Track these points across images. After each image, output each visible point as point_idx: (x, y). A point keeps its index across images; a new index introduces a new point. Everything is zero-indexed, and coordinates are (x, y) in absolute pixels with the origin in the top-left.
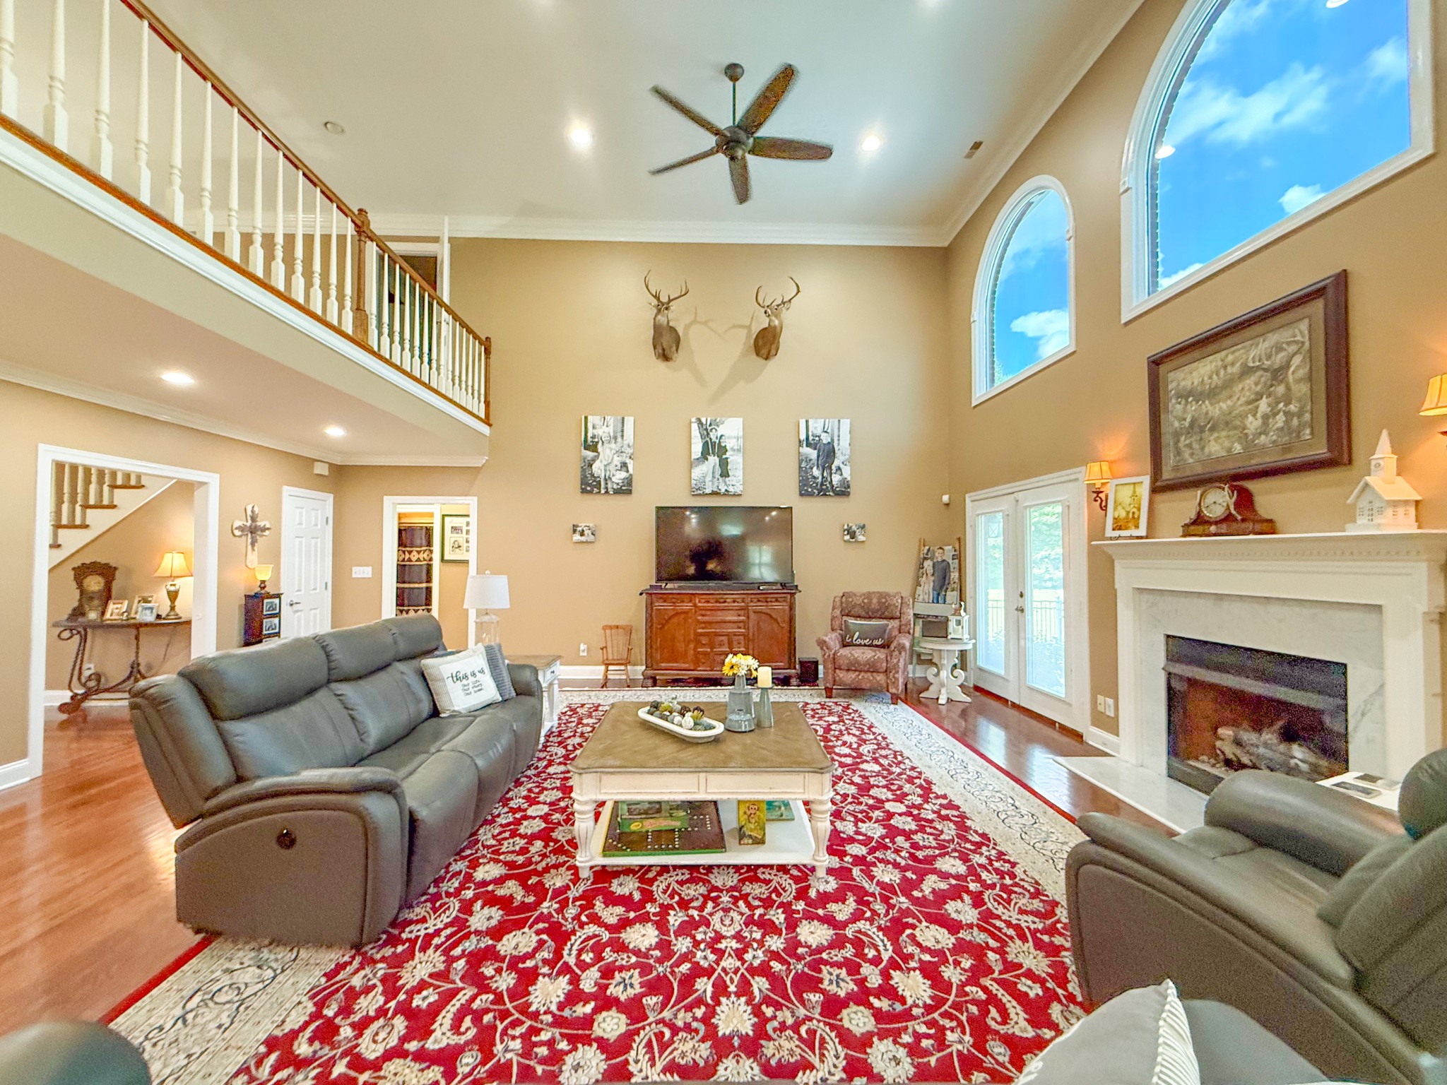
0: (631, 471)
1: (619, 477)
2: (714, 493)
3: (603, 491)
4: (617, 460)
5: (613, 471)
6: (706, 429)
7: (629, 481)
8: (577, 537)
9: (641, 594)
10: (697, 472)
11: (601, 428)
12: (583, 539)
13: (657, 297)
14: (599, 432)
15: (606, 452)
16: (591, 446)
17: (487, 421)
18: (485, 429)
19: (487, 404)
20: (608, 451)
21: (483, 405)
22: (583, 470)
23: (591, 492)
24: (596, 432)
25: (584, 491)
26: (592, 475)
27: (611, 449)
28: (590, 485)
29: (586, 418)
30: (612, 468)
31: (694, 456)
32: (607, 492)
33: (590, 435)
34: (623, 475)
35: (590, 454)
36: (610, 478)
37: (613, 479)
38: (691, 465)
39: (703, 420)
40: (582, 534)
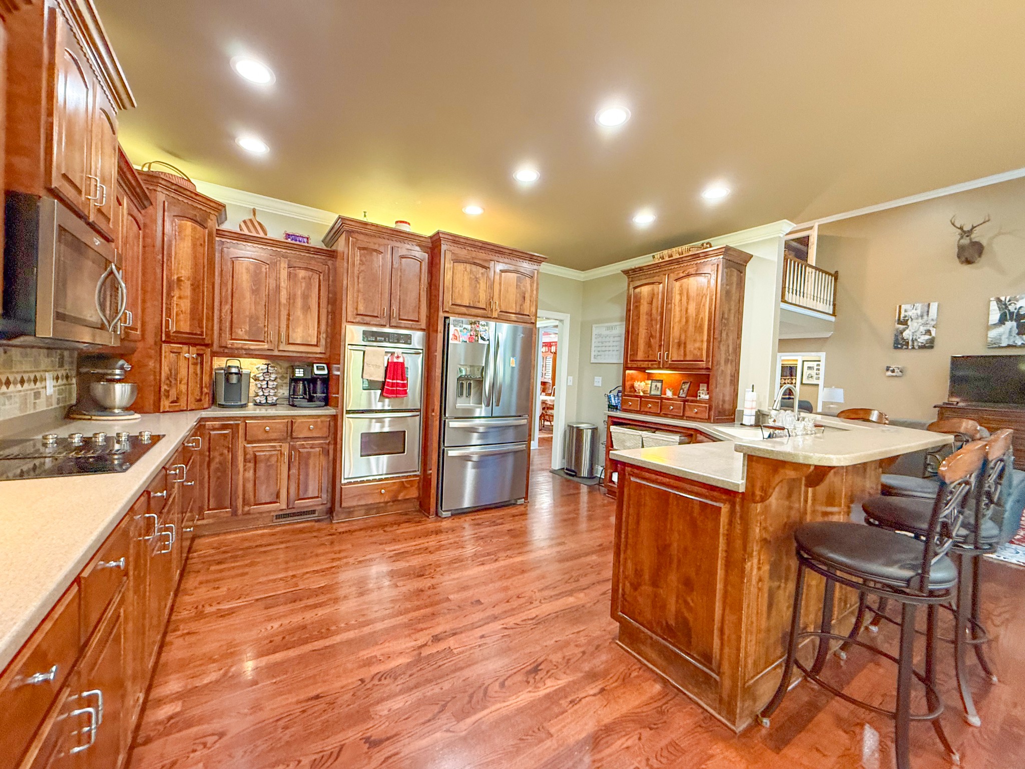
0: (933, 334)
1: (923, 339)
2: (1009, 346)
3: (910, 347)
4: (922, 329)
5: (918, 336)
6: (1005, 304)
7: (932, 341)
8: (889, 373)
9: (935, 407)
10: (993, 334)
11: (909, 311)
12: (894, 374)
13: (961, 228)
14: (910, 313)
15: (913, 325)
16: (904, 322)
17: (834, 314)
18: (833, 319)
19: (834, 305)
20: (915, 324)
21: (832, 307)
22: (896, 336)
23: (901, 348)
24: (906, 314)
25: (896, 348)
26: (903, 339)
27: (918, 323)
28: (900, 343)
29: (900, 307)
30: (918, 334)
31: (991, 323)
32: (913, 348)
33: (902, 316)
34: (927, 337)
35: (901, 327)
36: (916, 340)
37: (919, 340)
38: (989, 328)
39: (1003, 299)
40: (893, 371)
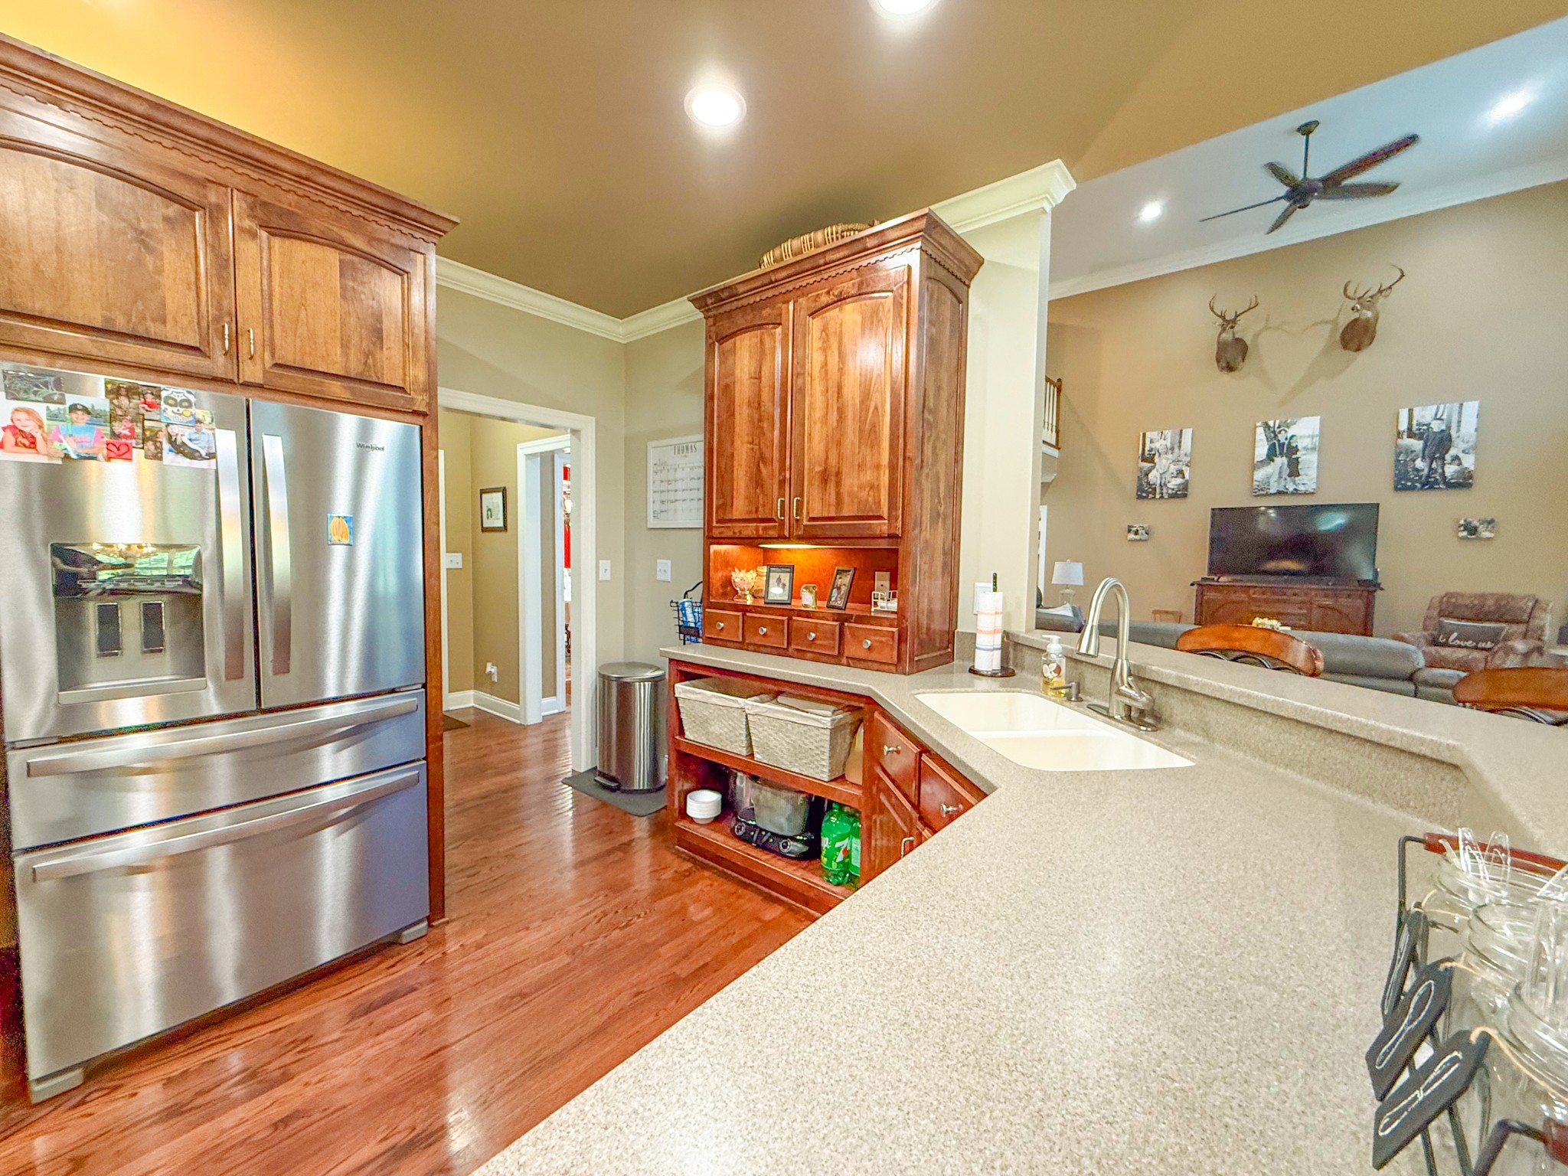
0: (1187, 476)
1: (1175, 483)
2: (1279, 493)
3: (1158, 496)
4: (1173, 469)
5: (1168, 478)
6: (1274, 432)
7: (1185, 486)
8: (1132, 536)
9: (1192, 585)
10: (1259, 475)
11: (1158, 441)
12: (1137, 537)
13: (1222, 317)
14: (1157, 445)
15: (1162, 463)
16: (1150, 459)
17: (1057, 447)
18: (1055, 453)
19: (1057, 432)
20: (1164, 461)
21: (1054, 434)
22: (1139, 479)
23: (1146, 497)
24: (1153, 446)
25: (1140, 497)
26: (1148, 483)
27: (1167, 459)
28: (1145, 491)
29: (1144, 435)
30: (1168, 476)
31: (1257, 459)
32: (1162, 497)
33: (1147, 448)
34: (1179, 481)
35: (1147, 465)
36: (1165, 485)
37: (1169, 485)
38: (1255, 467)
39: (1271, 423)
40: (1136, 533)
